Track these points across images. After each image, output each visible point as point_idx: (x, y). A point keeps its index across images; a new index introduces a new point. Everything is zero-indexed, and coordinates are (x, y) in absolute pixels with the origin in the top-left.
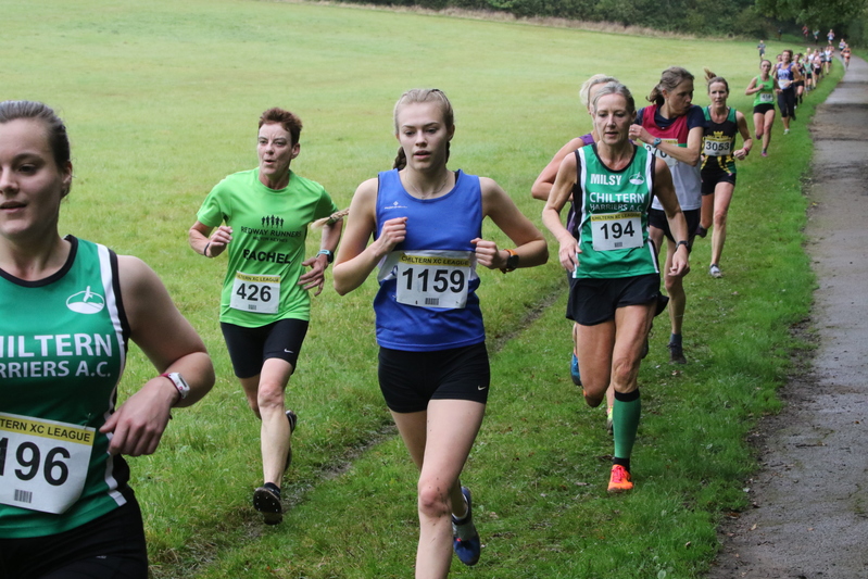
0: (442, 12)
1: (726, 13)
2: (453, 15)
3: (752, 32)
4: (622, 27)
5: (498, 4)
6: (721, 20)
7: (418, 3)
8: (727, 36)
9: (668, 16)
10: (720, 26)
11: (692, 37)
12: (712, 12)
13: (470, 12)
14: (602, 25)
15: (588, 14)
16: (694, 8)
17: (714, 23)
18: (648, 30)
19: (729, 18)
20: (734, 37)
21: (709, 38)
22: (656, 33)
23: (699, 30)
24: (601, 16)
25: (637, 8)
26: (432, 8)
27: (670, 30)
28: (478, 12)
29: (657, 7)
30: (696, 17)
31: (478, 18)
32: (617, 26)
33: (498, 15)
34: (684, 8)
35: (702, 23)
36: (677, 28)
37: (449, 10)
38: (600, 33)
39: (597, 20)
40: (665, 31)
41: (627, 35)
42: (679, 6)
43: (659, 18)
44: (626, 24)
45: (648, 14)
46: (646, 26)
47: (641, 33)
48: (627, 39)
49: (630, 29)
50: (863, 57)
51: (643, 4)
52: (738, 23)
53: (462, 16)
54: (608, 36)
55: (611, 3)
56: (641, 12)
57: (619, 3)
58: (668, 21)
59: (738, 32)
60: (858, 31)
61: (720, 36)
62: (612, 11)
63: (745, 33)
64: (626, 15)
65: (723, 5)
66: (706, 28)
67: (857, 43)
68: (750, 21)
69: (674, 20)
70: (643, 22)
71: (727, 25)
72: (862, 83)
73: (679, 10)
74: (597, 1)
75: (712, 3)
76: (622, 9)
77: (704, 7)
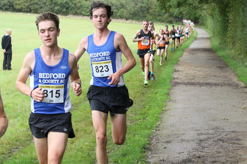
0: (67, 17)
1: (159, 15)
2: (71, 17)
3: (168, 22)
4: (126, 21)
5: (85, 14)
6: (158, 18)
7: (60, 14)
8: (159, 23)
9: (140, 17)
10: (157, 20)
12: (155, 15)
13: (76, 16)
14: (119, 20)
15: (114, 17)
16: (149, 14)
17: (155, 19)
18: (134, 21)
19: (160, 17)
20: (162, 23)
22: (136, 22)
24: (119, 17)
25: (130, 14)
26: (64, 15)
28: (79, 16)
29: (137, 14)
30: (150, 17)
31: (79, 18)
32: (124, 20)
33: (85, 17)
34: (146, 14)
35: (151, 19)
37: (69, 16)
38: (118, 22)
39: (118, 18)
40: (139, 22)
41: (127, 23)
42: (144, 13)
43: (137, 17)
44: (127, 19)
45: (134, 16)
46: (133, 20)
47: (132, 22)
49: (128, 21)
50: (204, 29)
51: (132, 13)
52: (163, 19)
53: (74, 18)
54: (121, 24)
55: (122, 13)
56: (132, 16)
57: (124, 13)
58: (140, 18)
59: (163, 21)
60: (202, 21)
61: (157, 23)
62: (122, 15)
63: (166, 22)
64: (127, 17)
65: (158, 13)
66: (153, 20)
67: (202, 25)
68: (167, 18)
69: (142, 18)
70: (132, 18)
71: (160, 19)
72: (203, 38)
73: (144, 15)
74: (117, 12)
75: (155, 12)
76: (125, 15)
77: (152, 14)
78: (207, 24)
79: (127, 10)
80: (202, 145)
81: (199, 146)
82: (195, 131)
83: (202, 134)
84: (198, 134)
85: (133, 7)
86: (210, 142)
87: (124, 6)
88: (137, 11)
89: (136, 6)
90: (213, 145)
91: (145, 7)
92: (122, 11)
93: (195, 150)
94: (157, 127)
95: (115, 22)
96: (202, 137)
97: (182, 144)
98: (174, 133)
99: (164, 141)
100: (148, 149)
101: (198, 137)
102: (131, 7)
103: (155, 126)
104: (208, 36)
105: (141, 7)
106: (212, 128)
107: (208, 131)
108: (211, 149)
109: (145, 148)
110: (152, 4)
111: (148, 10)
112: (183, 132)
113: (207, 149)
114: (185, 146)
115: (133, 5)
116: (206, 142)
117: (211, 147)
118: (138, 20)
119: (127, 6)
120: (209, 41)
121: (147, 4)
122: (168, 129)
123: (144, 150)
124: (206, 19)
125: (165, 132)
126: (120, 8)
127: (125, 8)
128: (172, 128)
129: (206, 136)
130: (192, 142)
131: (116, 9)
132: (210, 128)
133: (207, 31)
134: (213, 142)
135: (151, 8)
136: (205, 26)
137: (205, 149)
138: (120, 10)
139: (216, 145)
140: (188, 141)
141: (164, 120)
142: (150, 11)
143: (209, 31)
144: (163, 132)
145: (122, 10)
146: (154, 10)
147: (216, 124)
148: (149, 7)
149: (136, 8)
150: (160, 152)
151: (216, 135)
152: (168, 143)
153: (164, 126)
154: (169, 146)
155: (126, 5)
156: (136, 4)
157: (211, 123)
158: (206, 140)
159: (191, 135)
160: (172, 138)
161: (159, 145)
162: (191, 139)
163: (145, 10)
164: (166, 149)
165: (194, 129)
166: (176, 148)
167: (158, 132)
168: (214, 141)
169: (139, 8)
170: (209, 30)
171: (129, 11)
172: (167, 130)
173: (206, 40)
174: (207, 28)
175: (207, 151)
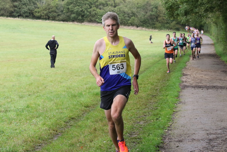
0: (83, 24)
1: (167, 23)
2: (86, 24)
3: (175, 29)
4: (136, 28)
5: (99, 21)
6: (166, 25)
7: (76, 21)
8: (167, 30)
9: (150, 24)
10: (165, 27)
11: (157, 30)
12: (163, 23)
13: (91, 24)
14: (130, 27)
15: (126, 24)
16: (158, 22)
17: (164, 26)
18: (144, 29)
19: (168, 25)
20: (170, 30)
21: (162, 31)
22: (146, 29)
23: (159, 28)
24: (130, 24)
25: (141, 22)
26: (80, 23)
27: (151, 28)
28: (93, 24)
29: (147, 22)
30: (158, 24)
31: (93, 25)
32: (135, 28)
33: (99, 24)
34: (155, 22)
35: (160, 26)
36: (153, 28)
37: (85, 23)
38: (130, 29)
39: (129, 26)
40: (149, 29)
41: (138, 30)
42: (153, 21)
43: (147, 25)
44: (137, 27)
45: (144, 24)
46: (143, 27)
47: (142, 29)
48: (137, 31)
49: (139, 28)
50: (208, 36)
51: (142, 21)
52: (171, 26)
53: (88, 25)
54: (132, 30)
55: (133, 20)
56: (142, 23)
57: (135, 20)
58: (150, 26)
59: (171, 29)
60: (206, 28)
61: (165, 30)
62: (133, 23)
63: (173, 29)
64: (137, 24)
65: (166, 20)
66: (161, 28)
67: (206, 32)
68: (174, 26)
69: (152, 25)
70: (142, 26)
71: (168, 27)
72: (208, 44)
73: (153, 22)
74: (129, 20)
75: (163, 20)
76: (136, 22)
77: (161, 21)
78: (211, 31)
79: (138, 18)
80: (211, 144)
81: (209, 145)
82: (205, 131)
83: (211, 134)
84: (208, 134)
85: (143, 15)
86: (218, 142)
87: (135, 14)
88: (147, 18)
89: (146, 14)
90: (222, 144)
91: (154, 15)
92: (133, 19)
93: (205, 149)
94: (169, 127)
95: (126, 29)
96: (211, 137)
97: (193, 143)
98: (185, 132)
99: (176, 140)
100: (162, 148)
101: (208, 137)
102: (141, 15)
103: (167, 126)
104: (212, 42)
105: (151, 15)
106: (220, 128)
107: (216, 131)
108: (220, 147)
109: (159, 147)
110: (161, 12)
111: (157, 18)
112: (193, 132)
113: (216, 147)
114: (195, 145)
115: (144, 14)
116: (215, 141)
117: (220, 146)
118: (147, 27)
119: (137, 15)
120: (213, 47)
121: (156, 12)
122: (180, 129)
123: (158, 149)
124: (211, 26)
125: (176, 132)
126: (132, 16)
127: (136, 16)
128: (183, 128)
129: (214, 136)
130: (202, 141)
131: (128, 17)
132: (218, 128)
133: (211, 38)
134: (221, 142)
135: (160, 16)
136: (209, 33)
137: (214, 148)
138: (131, 18)
139: (225, 144)
140: (198, 140)
141: (175, 121)
142: (159, 19)
143: (213, 38)
144: (175, 131)
145: (133, 17)
146: (162, 18)
147: (223, 124)
148: (158, 15)
149: (146, 16)
150: (173, 150)
151: (224, 135)
152: (180, 142)
153: (175, 126)
154: (181, 144)
155: (136, 13)
156: (146, 13)
157: (219, 123)
158: (215, 139)
159: (201, 134)
160: (183, 138)
161: (172, 144)
162: (201, 139)
163: (154, 18)
164: (179, 147)
165: (203, 129)
166: (188, 147)
167: (170, 132)
168: (223, 140)
169: (149, 16)
170: (213, 36)
171: (140, 19)
172: (178, 130)
173: (210, 46)
174: (211, 35)
175: (216, 150)
